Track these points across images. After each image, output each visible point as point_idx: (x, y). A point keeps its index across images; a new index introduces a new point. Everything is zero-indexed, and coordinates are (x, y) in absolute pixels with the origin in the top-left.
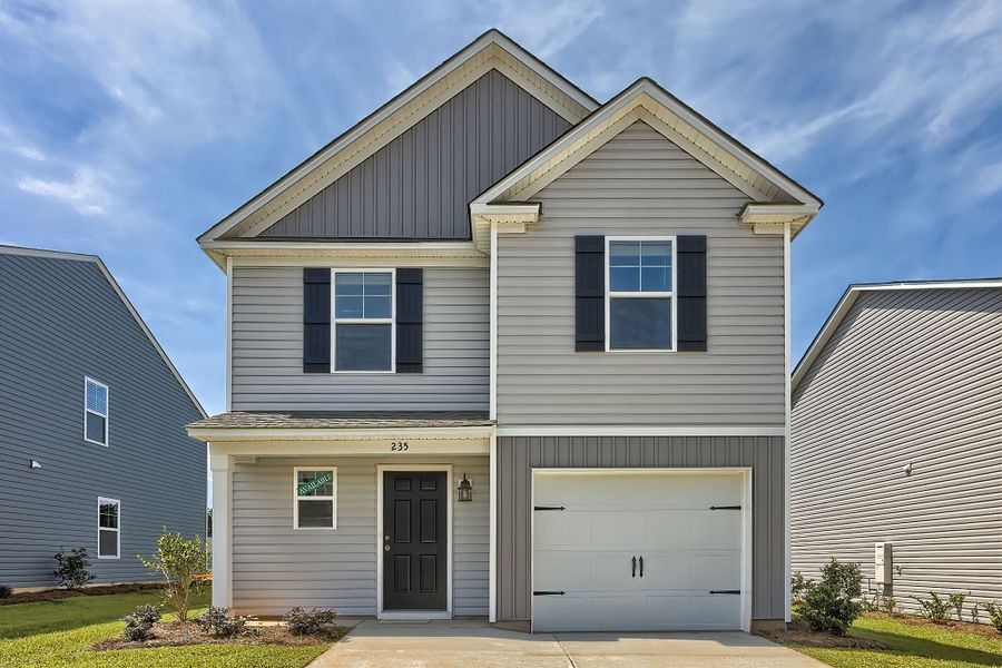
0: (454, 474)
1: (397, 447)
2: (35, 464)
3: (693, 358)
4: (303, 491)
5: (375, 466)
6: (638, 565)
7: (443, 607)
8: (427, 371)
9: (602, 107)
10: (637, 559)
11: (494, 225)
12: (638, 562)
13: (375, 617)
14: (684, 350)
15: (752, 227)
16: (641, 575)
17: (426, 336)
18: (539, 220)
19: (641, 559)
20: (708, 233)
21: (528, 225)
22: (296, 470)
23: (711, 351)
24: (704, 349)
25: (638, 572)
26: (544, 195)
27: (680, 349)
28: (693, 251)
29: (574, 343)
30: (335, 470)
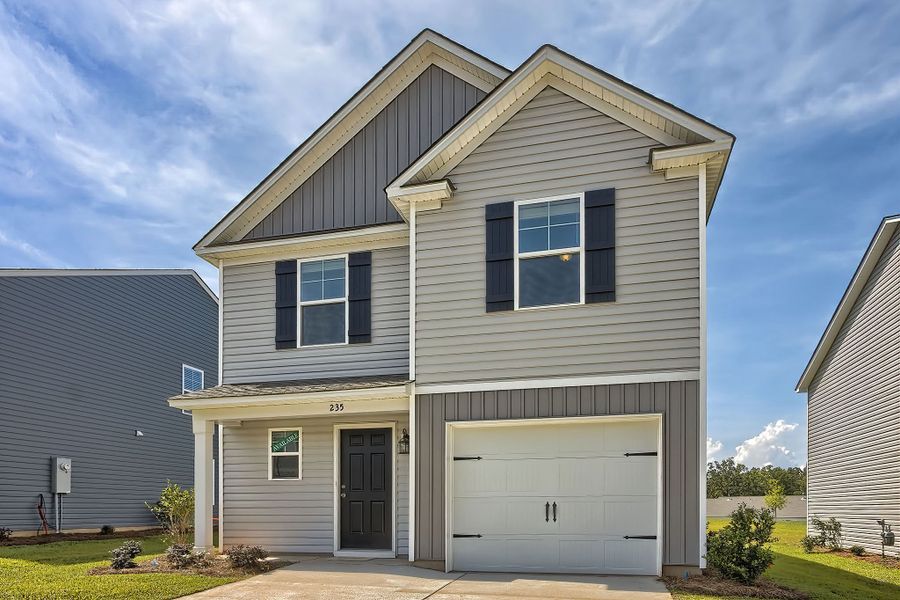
0: (397, 430)
1: (335, 408)
2: (139, 433)
3: (601, 309)
4: (277, 447)
5: (332, 426)
6: (551, 510)
7: (389, 547)
8: (375, 341)
9: (512, 74)
10: (551, 504)
11: (413, 205)
12: (551, 507)
13: (332, 555)
14: (593, 302)
15: (663, 172)
16: (555, 520)
17: (374, 310)
18: (452, 195)
19: (555, 505)
20: (616, 185)
21: (443, 202)
22: (270, 430)
23: (620, 300)
24: (613, 299)
25: (551, 517)
26: (457, 171)
27: (587, 301)
28: (601, 205)
29: (484, 304)
30: (300, 429)
